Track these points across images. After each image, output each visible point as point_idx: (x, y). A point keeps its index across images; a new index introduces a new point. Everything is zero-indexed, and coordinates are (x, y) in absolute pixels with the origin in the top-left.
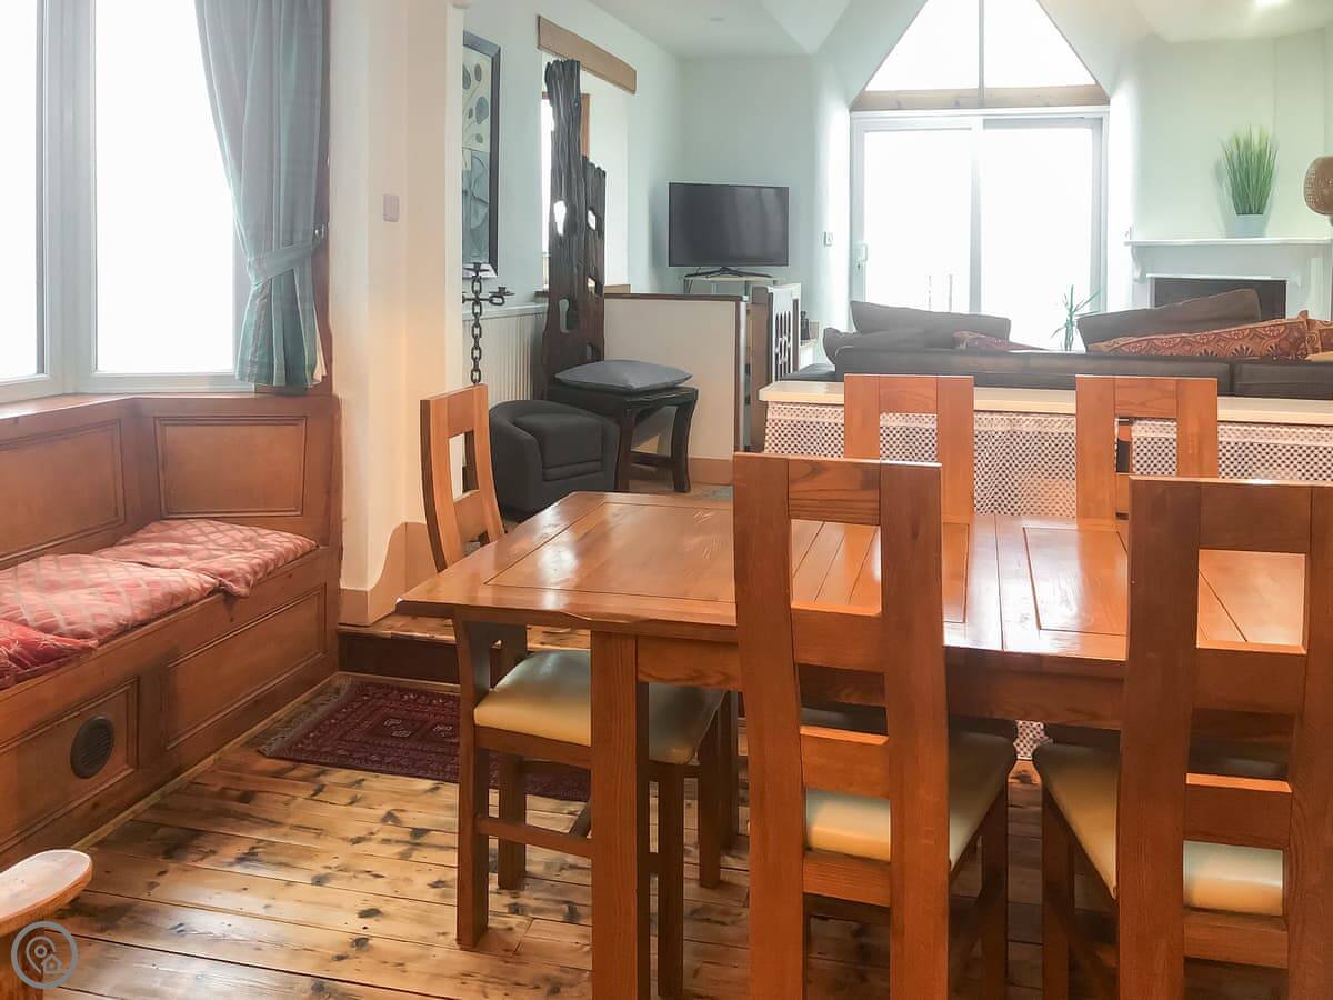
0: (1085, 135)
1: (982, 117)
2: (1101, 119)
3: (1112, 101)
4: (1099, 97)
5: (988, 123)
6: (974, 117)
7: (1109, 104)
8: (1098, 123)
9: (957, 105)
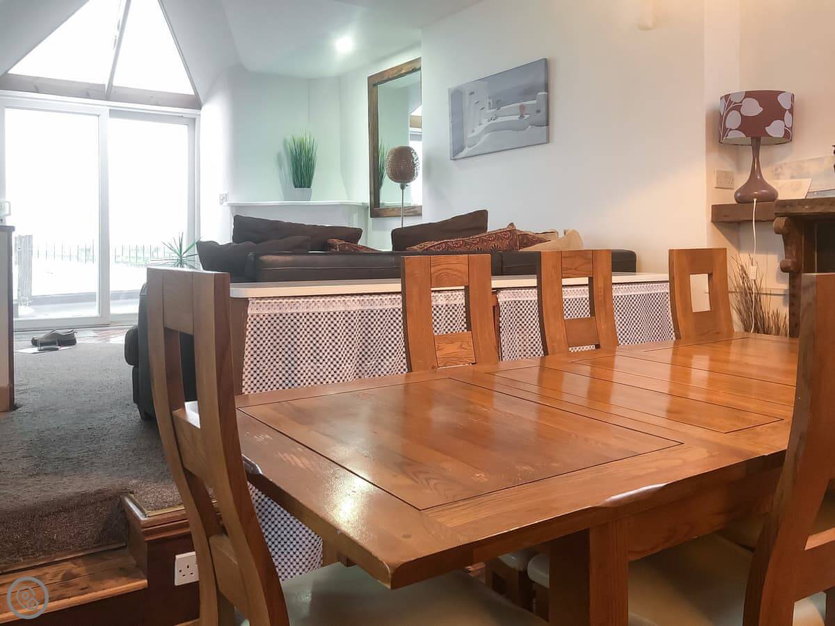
0: (182, 130)
1: (109, 108)
2: (194, 119)
3: (203, 108)
4: (195, 103)
5: (114, 113)
6: (103, 106)
7: (201, 109)
8: (193, 122)
9: (88, 96)
